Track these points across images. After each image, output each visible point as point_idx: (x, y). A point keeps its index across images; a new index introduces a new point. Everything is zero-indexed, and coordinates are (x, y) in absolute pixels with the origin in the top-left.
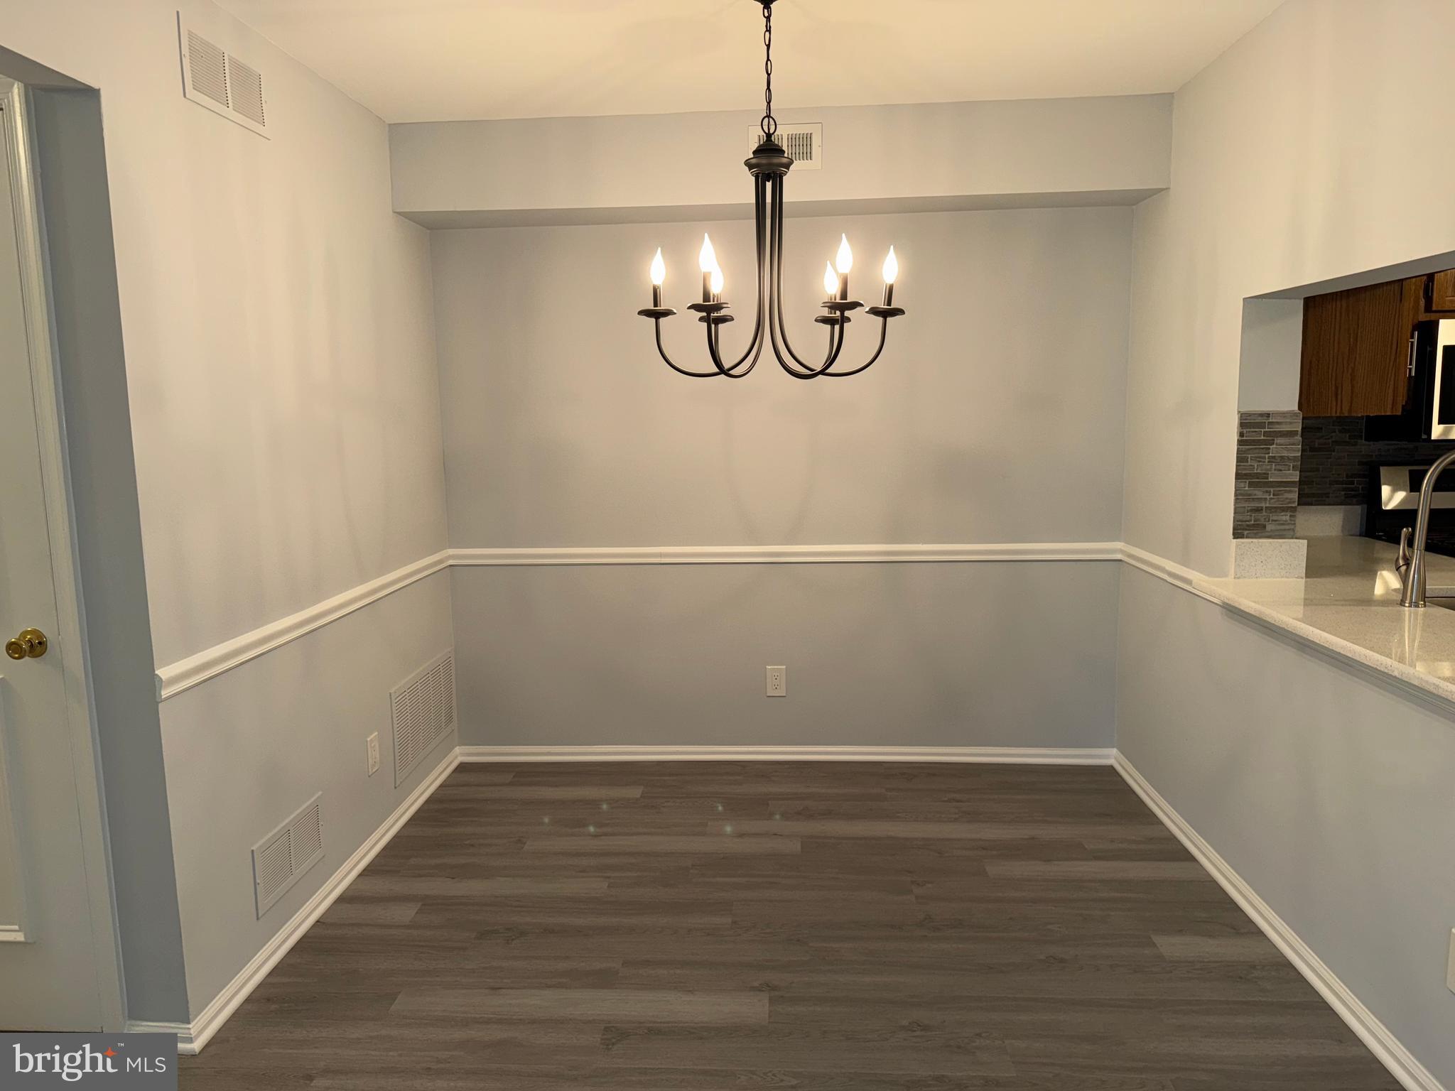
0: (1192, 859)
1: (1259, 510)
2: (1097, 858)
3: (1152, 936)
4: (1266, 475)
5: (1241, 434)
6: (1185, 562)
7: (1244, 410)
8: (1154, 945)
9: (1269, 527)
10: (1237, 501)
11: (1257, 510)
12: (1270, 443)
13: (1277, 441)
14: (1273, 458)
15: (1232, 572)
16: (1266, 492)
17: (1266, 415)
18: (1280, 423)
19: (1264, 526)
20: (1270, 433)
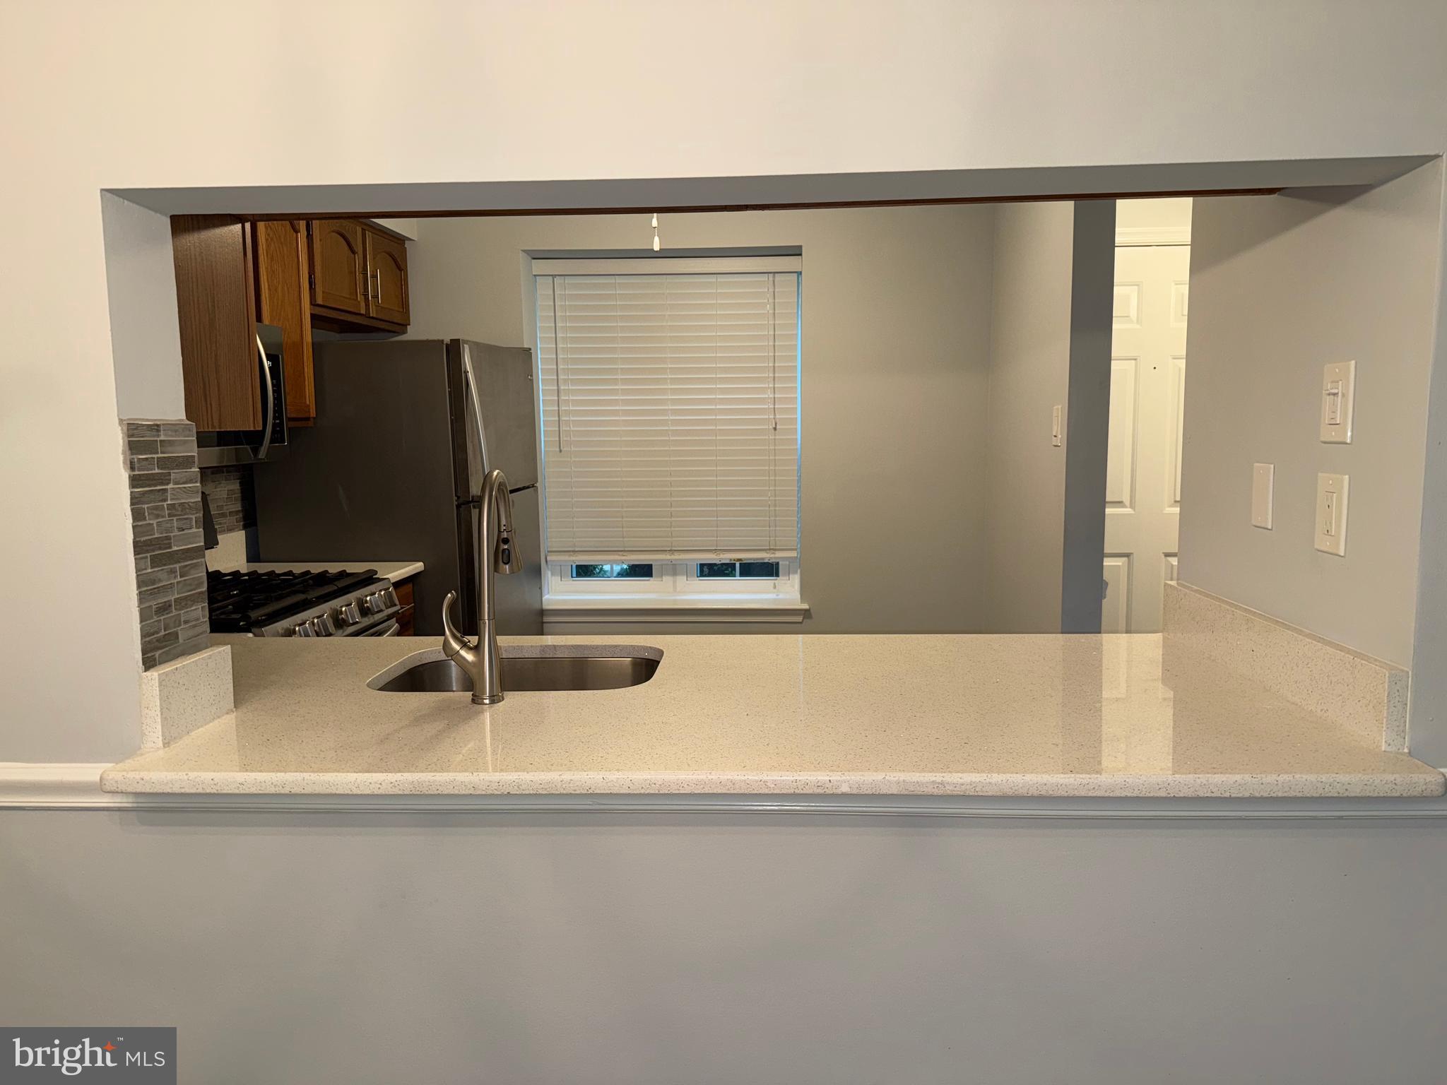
1: (167, 608)
5: (132, 467)
7: (128, 415)
9: (183, 636)
10: (142, 597)
11: (164, 608)
12: (164, 479)
13: (175, 474)
14: (172, 507)
15: (155, 734)
16: (173, 571)
17: (155, 428)
18: (171, 443)
19: (176, 635)
20: (162, 463)
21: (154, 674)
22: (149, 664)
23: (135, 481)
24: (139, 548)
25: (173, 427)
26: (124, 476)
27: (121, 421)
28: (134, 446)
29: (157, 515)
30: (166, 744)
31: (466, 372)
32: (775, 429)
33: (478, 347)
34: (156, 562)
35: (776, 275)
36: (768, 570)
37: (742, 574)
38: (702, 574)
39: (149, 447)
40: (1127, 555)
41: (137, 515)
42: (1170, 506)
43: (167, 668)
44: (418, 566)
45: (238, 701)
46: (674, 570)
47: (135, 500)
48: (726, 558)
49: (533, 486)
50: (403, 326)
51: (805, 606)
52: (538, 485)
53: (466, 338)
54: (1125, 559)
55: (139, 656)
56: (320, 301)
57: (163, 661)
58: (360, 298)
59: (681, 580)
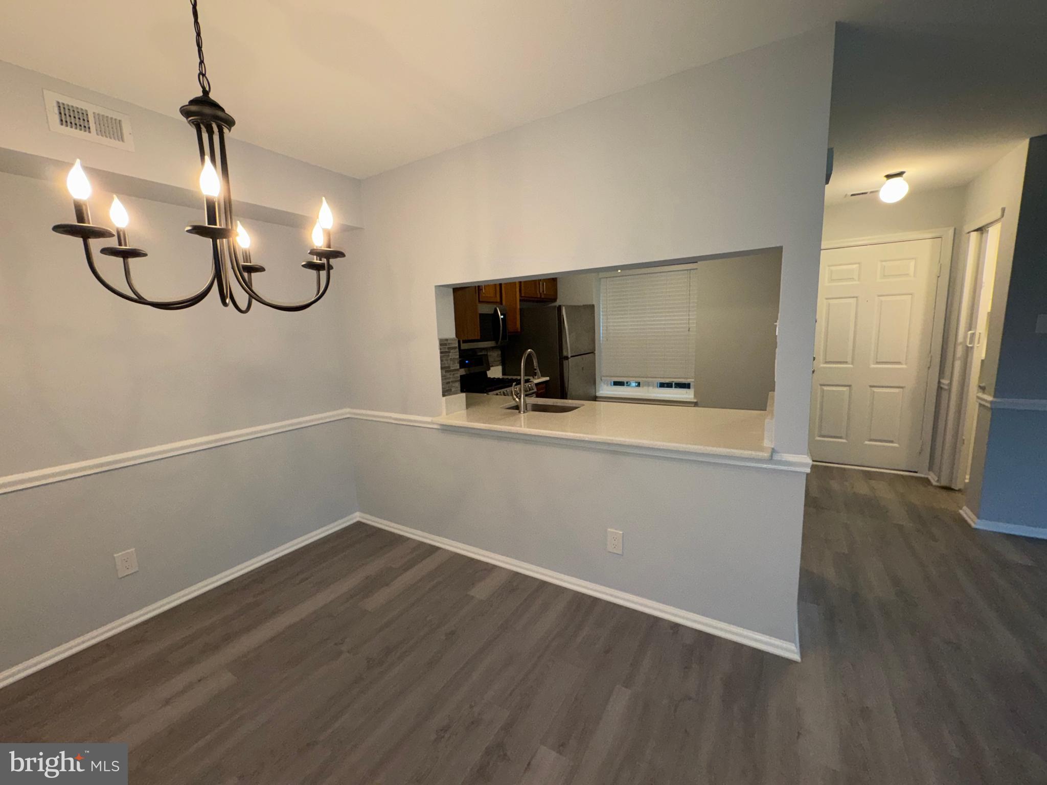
0: (438, 548)
1: (449, 383)
2: (406, 570)
3: (468, 593)
4: (449, 367)
5: (441, 349)
6: (405, 413)
7: (440, 337)
8: (473, 597)
9: (453, 390)
10: (442, 379)
11: (448, 383)
12: (449, 352)
13: (452, 351)
14: (451, 359)
15: (444, 413)
16: (451, 374)
17: (447, 340)
18: (451, 343)
19: (451, 390)
20: (449, 348)
21: (444, 398)
22: (444, 395)
23: (441, 353)
24: (442, 368)
25: (452, 340)
26: (439, 351)
27: (439, 339)
28: (441, 345)
29: (447, 360)
30: (447, 414)
31: (563, 315)
32: (689, 330)
33: (567, 307)
34: (446, 372)
35: (692, 271)
36: (686, 386)
37: (675, 387)
38: (661, 386)
39: (446, 344)
40: (849, 386)
41: (442, 361)
42: (874, 364)
43: (447, 397)
44: (548, 378)
45: (467, 408)
46: (648, 384)
47: (441, 357)
48: (667, 381)
49: (592, 353)
50: (555, 300)
51: (695, 401)
52: (596, 352)
53: (563, 304)
54: (848, 388)
55: (441, 394)
56: (523, 295)
57: (447, 395)
58: (538, 292)
59: (651, 388)
